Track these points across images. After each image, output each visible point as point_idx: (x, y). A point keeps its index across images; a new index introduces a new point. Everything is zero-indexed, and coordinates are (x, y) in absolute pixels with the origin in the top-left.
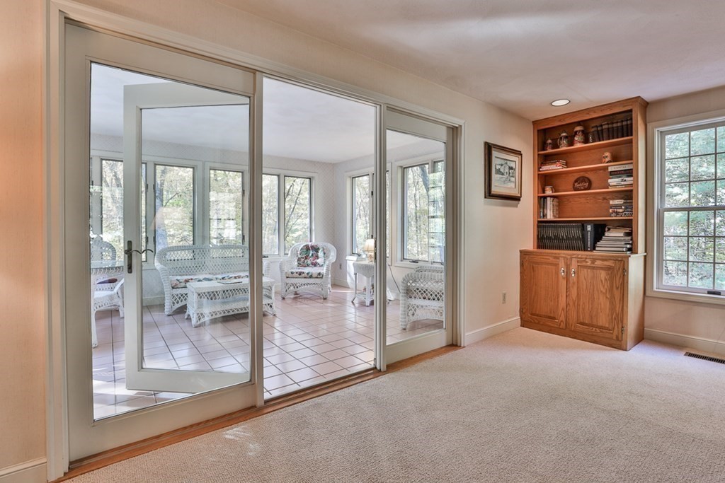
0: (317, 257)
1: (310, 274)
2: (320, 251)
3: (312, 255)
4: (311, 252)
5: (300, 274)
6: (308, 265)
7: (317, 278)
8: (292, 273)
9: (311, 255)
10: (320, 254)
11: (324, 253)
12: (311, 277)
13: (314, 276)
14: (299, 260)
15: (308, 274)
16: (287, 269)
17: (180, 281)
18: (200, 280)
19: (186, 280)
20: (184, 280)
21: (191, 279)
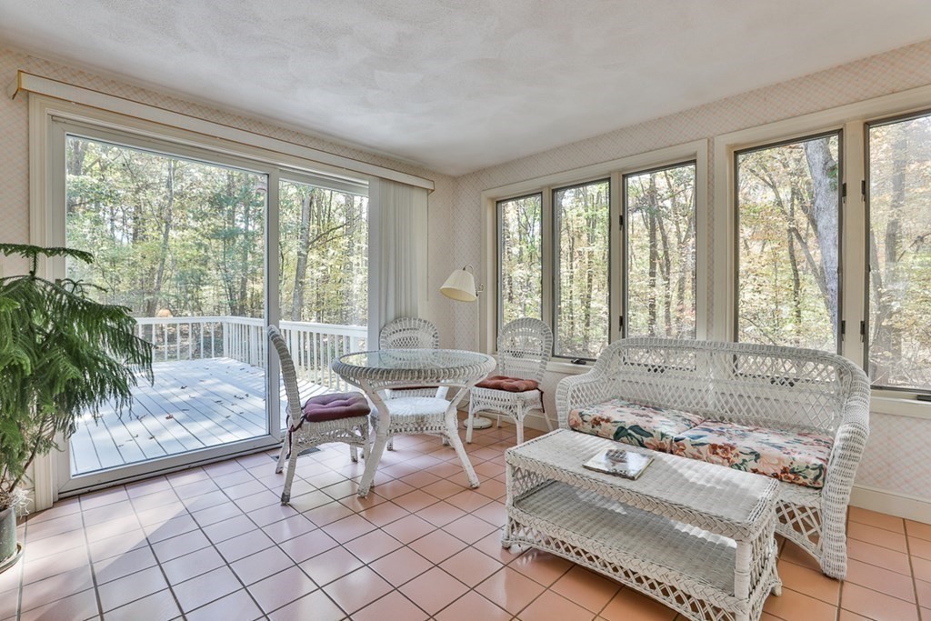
17: (586, 418)
18: (622, 428)
19: (595, 419)
20: (591, 418)
21: (608, 421)
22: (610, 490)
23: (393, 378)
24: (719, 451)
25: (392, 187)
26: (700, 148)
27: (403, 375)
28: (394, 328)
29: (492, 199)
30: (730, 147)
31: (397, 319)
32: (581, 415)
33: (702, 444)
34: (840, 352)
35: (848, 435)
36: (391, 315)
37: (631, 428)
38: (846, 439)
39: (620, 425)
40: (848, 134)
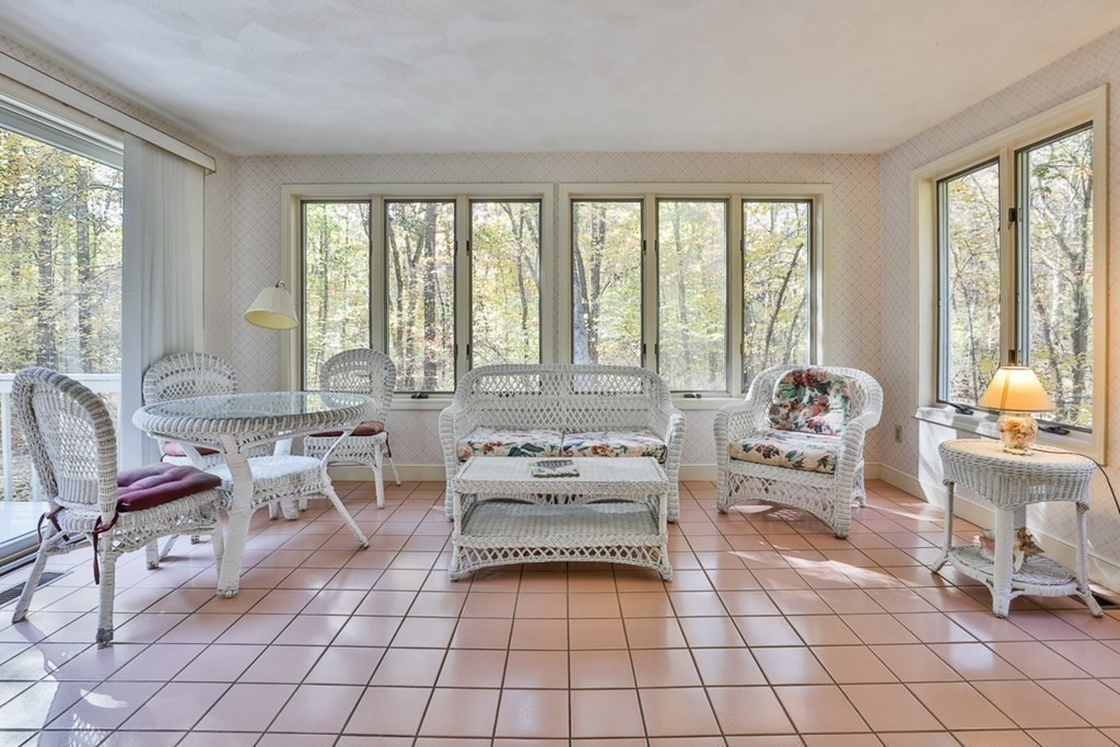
0: (825, 407)
1: (796, 459)
2: (832, 393)
3: (811, 400)
4: (808, 392)
5: (767, 455)
6: (797, 428)
7: (815, 471)
8: (746, 448)
9: (806, 399)
10: (834, 400)
11: (845, 398)
12: (798, 466)
13: (808, 464)
14: (774, 410)
15: (790, 456)
16: (735, 435)
17: (476, 446)
18: (515, 449)
19: (486, 446)
20: (483, 445)
21: (499, 444)
22: (567, 487)
23: (287, 426)
24: (599, 450)
25: (159, 158)
26: (548, 192)
27: (301, 422)
28: (166, 368)
29: (296, 197)
30: (570, 194)
31: (167, 355)
32: (471, 444)
33: (586, 448)
34: (643, 366)
35: (678, 421)
36: (158, 350)
37: (523, 447)
38: (677, 424)
39: (512, 446)
40: (647, 202)
